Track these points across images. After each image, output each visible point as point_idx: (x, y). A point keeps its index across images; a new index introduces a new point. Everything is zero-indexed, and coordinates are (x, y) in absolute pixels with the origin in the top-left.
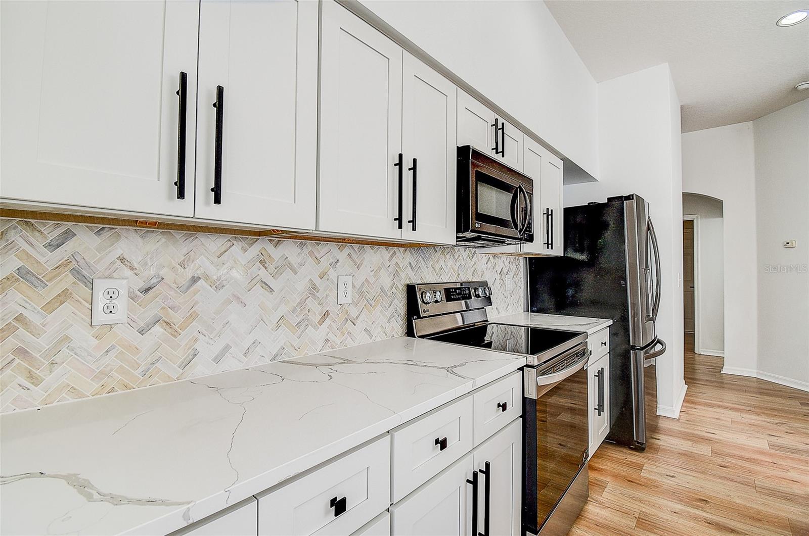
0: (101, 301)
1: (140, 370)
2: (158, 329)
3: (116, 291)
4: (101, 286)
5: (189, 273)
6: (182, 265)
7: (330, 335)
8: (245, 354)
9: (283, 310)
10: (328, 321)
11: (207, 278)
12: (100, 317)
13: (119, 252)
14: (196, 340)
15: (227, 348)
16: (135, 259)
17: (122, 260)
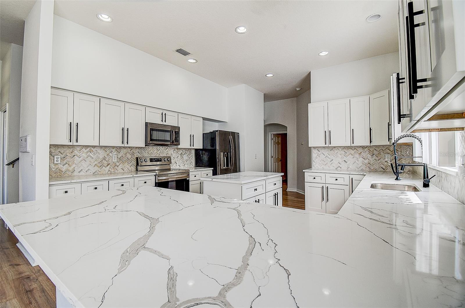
0: (55, 159)
1: (63, 173)
2: (67, 165)
3: (58, 158)
4: (55, 157)
5: (73, 154)
6: (72, 153)
7: (110, 169)
8: (86, 172)
9: (96, 163)
10: (109, 166)
11: (77, 155)
12: (55, 162)
13: (58, 151)
14: (75, 168)
15: (82, 170)
16: (62, 152)
17: (59, 152)
